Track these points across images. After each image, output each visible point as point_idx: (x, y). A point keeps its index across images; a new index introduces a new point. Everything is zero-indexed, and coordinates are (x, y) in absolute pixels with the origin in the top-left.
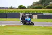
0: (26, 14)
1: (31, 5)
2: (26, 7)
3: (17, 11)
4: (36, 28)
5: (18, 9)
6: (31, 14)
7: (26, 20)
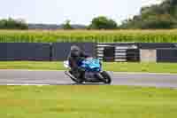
0: (118, 48)
1: (135, 17)
2: (116, 25)
3: (86, 38)
4: (150, 96)
5: (89, 28)
6: (135, 47)
7: (84, 66)
